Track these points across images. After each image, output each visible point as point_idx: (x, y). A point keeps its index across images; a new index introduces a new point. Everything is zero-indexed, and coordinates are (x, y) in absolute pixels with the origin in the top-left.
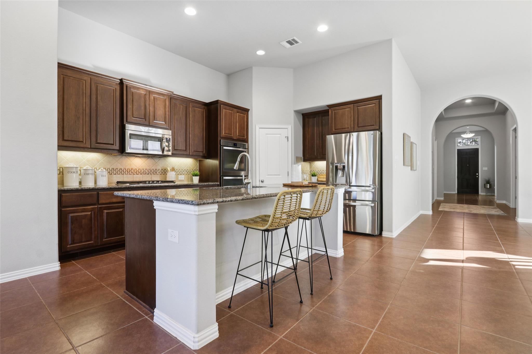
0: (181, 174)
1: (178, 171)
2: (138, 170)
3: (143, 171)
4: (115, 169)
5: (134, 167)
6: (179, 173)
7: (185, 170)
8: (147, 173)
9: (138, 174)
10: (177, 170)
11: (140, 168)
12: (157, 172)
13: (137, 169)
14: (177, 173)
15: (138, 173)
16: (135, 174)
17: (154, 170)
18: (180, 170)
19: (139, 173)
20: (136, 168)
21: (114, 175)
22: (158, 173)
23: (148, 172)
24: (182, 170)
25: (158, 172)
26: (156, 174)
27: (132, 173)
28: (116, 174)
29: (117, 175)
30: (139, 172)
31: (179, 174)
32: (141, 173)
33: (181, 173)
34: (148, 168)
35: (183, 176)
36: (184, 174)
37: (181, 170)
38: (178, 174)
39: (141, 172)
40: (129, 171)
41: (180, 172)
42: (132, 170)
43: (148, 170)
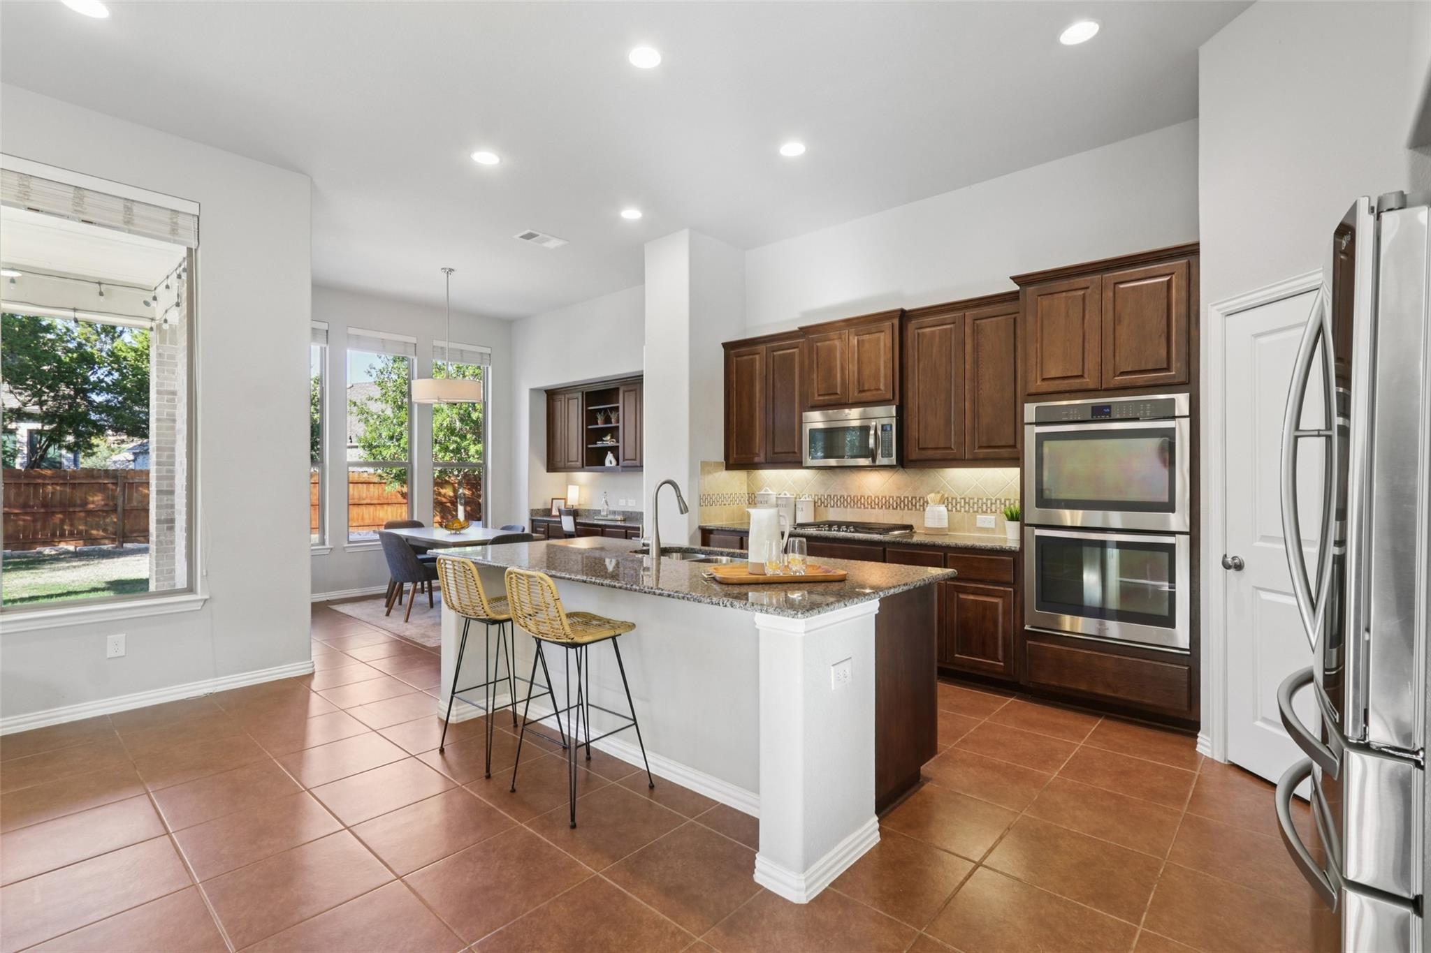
0: (986, 512)
1: (974, 503)
2: (873, 498)
3: (884, 503)
4: (832, 497)
5: (867, 493)
6: (978, 508)
7: (998, 502)
8: (893, 507)
9: (874, 508)
10: (971, 501)
11: (877, 495)
12: (916, 503)
13: (871, 497)
14: (973, 508)
15: (873, 506)
16: (867, 508)
17: (910, 499)
18: (982, 499)
19: (877, 506)
20: (871, 495)
21: (831, 509)
22: (918, 507)
23: (895, 503)
24: (987, 500)
25: (918, 504)
26: (914, 508)
27: (862, 506)
28: (833, 506)
29: (835, 508)
30: (877, 503)
31: (977, 512)
32: (880, 506)
33: (984, 510)
34: (895, 495)
35: (993, 517)
36: (996, 512)
37: (985, 501)
38: (975, 509)
39: (880, 503)
40: (856, 502)
41: (980, 505)
42: (863, 498)
43: (895, 499)
